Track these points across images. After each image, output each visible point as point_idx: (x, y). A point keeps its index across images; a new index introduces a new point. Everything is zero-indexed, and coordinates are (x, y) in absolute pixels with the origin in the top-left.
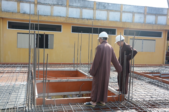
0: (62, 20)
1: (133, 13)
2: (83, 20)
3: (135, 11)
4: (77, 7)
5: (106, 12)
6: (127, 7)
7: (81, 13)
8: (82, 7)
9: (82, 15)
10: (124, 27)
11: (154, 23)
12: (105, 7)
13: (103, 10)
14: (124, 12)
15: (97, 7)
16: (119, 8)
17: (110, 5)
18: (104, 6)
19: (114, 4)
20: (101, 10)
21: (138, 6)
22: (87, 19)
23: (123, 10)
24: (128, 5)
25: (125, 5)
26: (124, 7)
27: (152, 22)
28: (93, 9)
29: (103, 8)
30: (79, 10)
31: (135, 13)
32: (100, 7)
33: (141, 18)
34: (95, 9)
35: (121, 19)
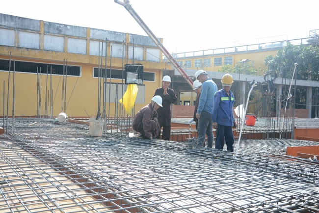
1: (108, 42)
2: (20, 51)
3: (110, 39)
4: (9, 28)
5: (62, 39)
6: (98, 33)
7: (17, 38)
8: (18, 29)
9: (18, 42)
10: (92, 63)
11: (141, 59)
12: (60, 31)
13: (56, 35)
14: (92, 40)
15: (46, 30)
16: (85, 34)
17: (68, 27)
18: (57, 29)
19: (76, 27)
20: (53, 35)
21: (115, 32)
22: (28, 49)
23: (91, 36)
24: (99, 30)
25: (94, 29)
26: (92, 32)
27: (139, 58)
28: (38, 32)
29: (56, 31)
30: (12, 33)
31: (110, 42)
32: (51, 30)
33: (121, 50)
34: (42, 32)
35: (87, 50)
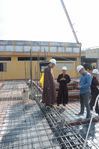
0: (10, 54)
1: (57, 47)
2: (24, 53)
3: (58, 45)
4: (20, 45)
5: (39, 47)
6: (53, 43)
7: (23, 48)
8: (23, 45)
9: (24, 50)
10: (51, 55)
11: (71, 52)
12: (39, 44)
14: (51, 46)
15: (33, 44)
16: (48, 44)
17: (42, 42)
18: (37, 43)
19: (44, 42)
20: (36, 46)
21: (60, 42)
22: (26, 52)
23: (50, 45)
24: (53, 42)
25: (51, 42)
26: (51, 43)
28: (30, 45)
29: (37, 44)
30: (21, 47)
31: (58, 46)
32: (35, 44)
33: (62, 49)
34: (32, 45)
35: (49, 51)
